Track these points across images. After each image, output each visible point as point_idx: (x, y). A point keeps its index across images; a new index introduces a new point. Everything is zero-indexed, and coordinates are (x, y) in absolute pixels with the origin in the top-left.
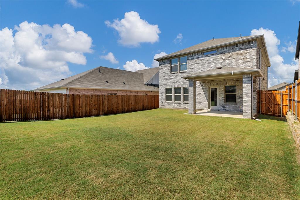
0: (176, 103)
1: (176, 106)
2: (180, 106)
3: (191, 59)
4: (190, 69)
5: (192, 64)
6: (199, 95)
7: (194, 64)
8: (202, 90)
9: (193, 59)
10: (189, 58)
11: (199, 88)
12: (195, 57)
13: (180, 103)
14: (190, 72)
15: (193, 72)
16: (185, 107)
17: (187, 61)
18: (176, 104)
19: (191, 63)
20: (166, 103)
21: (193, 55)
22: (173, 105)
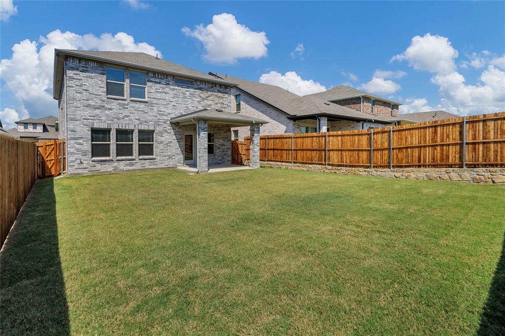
0: (123, 160)
1: (122, 166)
2: (132, 165)
3: (155, 82)
4: (153, 98)
5: (158, 90)
6: (169, 145)
7: (161, 92)
8: (174, 137)
9: (159, 83)
10: (151, 80)
11: (170, 133)
12: (163, 82)
13: (133, 160)
14: (154, 105)
15: (158, 104)
16: (143, 165)
17: (148, 83)
18: (121, 163)
19: (156, 89)
20: (92, 161)
21: (158, 76)
22: (116, 164)
